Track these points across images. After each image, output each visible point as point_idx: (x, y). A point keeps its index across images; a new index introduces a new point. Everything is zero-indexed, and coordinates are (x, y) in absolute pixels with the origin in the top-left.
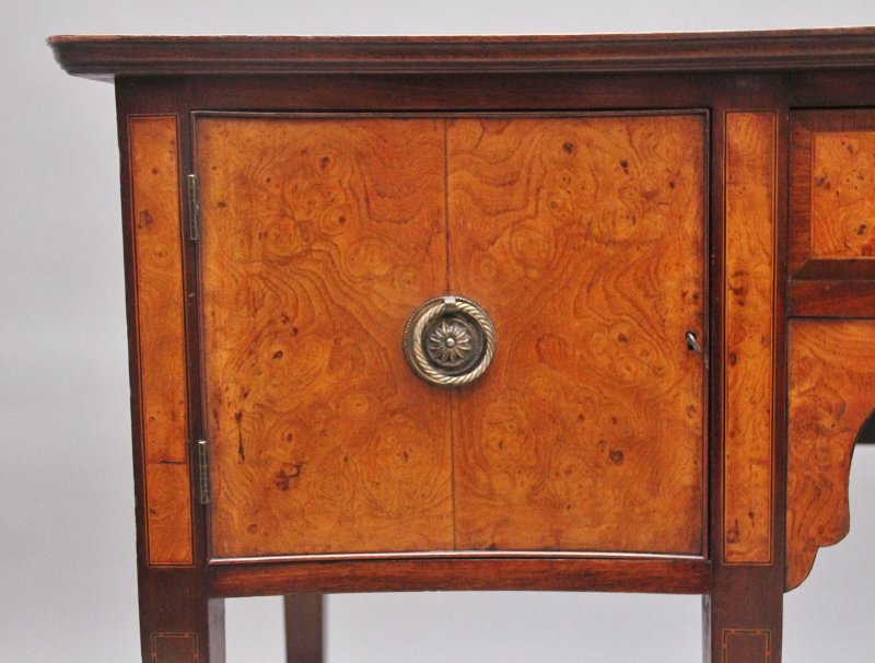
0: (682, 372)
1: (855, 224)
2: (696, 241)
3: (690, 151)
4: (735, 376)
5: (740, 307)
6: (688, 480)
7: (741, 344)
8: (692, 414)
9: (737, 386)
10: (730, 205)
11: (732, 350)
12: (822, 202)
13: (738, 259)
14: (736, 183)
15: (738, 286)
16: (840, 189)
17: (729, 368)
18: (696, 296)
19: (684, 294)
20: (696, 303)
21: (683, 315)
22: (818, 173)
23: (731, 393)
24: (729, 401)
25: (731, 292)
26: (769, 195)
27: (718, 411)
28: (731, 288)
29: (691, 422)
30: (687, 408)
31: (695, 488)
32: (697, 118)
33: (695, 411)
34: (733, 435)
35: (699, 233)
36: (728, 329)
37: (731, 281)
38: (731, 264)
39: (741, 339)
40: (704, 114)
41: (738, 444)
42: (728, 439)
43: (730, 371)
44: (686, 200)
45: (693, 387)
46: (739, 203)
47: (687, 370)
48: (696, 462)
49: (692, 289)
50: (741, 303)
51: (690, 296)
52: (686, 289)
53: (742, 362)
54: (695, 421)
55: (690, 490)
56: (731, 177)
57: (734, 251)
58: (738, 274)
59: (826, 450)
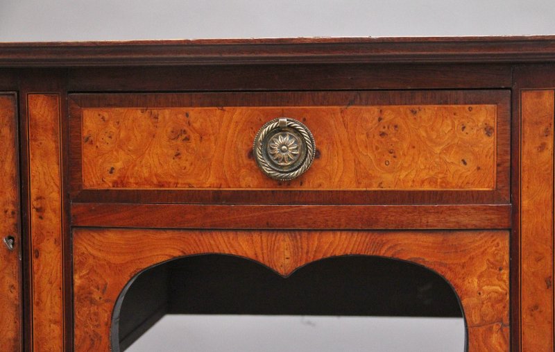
0: (6, 263)
1: (109, 167)
2: (12, 177)
3: (7, 119)
4: (39, 265)
5: (40, 220)
6: (11, 334)
7: (42, 244)
8: (12, 290)
9: (40, 271)
10: (33, 154)
11: (35, 248)
12: (88, 152)
13: (38, 189)
14: (35, 140)
15: (39, 206)
16: (98, 144)
17: (34, 260)
18: (13, 213)
19: (6, 212)
20: (13, 217)
21: (6, 226)
22: (85, 134)
23: (36, 276)
24: (35, 280)
25: (34, 210)
26: (57, 148)
27: (28, 288)
28: (34, 208)
29: (12, 296)
30: (9, 286)
31: (16, 340)
32: (10, 97)
33: (14, 288)
34: (38, 304)
35: (14, 172)
36: (33, 234)
37: (34, 203)
38: (34, 192)
39: (42, 241)
40: (13, 95)
41: (41, 310)
42: (34, 306)
43: (35, 262)
44: (5, 150)
45: (13, 272)
46: (38, 152)
47: (9, 261)
48: (16, 322)
49: (10, 208)
50: (41, 218)
51: (9, 212)
52: (7, 207)
53: (43, 256)
54: (14, 295)
55: (12, 341)
56: (32, 136)
57: (35, 183)
58: (39, 198)
59: (96, 314)
